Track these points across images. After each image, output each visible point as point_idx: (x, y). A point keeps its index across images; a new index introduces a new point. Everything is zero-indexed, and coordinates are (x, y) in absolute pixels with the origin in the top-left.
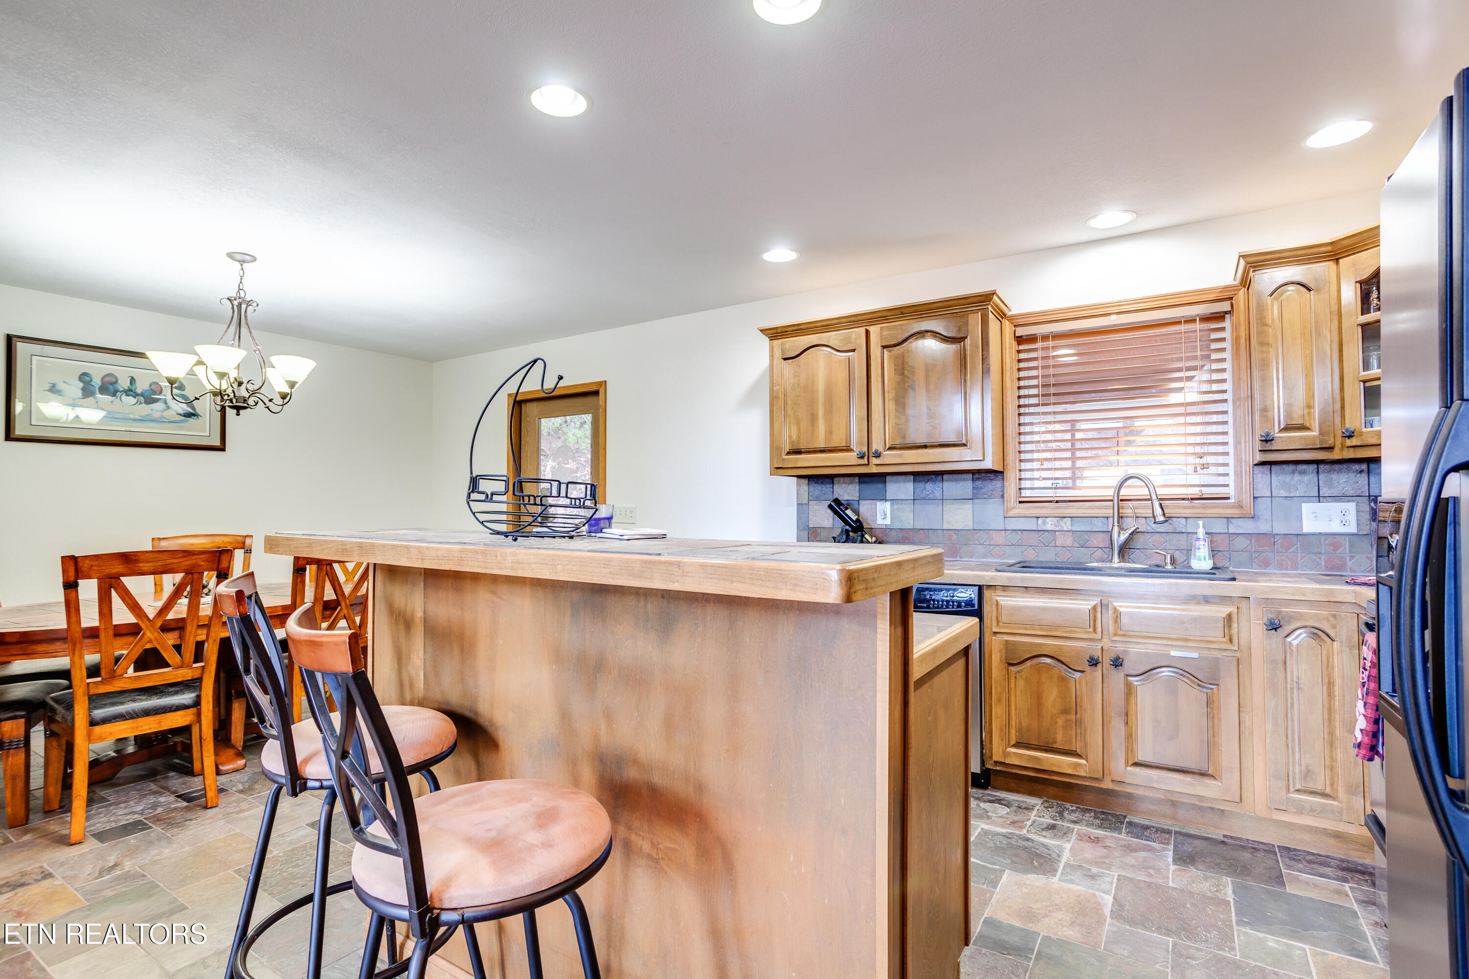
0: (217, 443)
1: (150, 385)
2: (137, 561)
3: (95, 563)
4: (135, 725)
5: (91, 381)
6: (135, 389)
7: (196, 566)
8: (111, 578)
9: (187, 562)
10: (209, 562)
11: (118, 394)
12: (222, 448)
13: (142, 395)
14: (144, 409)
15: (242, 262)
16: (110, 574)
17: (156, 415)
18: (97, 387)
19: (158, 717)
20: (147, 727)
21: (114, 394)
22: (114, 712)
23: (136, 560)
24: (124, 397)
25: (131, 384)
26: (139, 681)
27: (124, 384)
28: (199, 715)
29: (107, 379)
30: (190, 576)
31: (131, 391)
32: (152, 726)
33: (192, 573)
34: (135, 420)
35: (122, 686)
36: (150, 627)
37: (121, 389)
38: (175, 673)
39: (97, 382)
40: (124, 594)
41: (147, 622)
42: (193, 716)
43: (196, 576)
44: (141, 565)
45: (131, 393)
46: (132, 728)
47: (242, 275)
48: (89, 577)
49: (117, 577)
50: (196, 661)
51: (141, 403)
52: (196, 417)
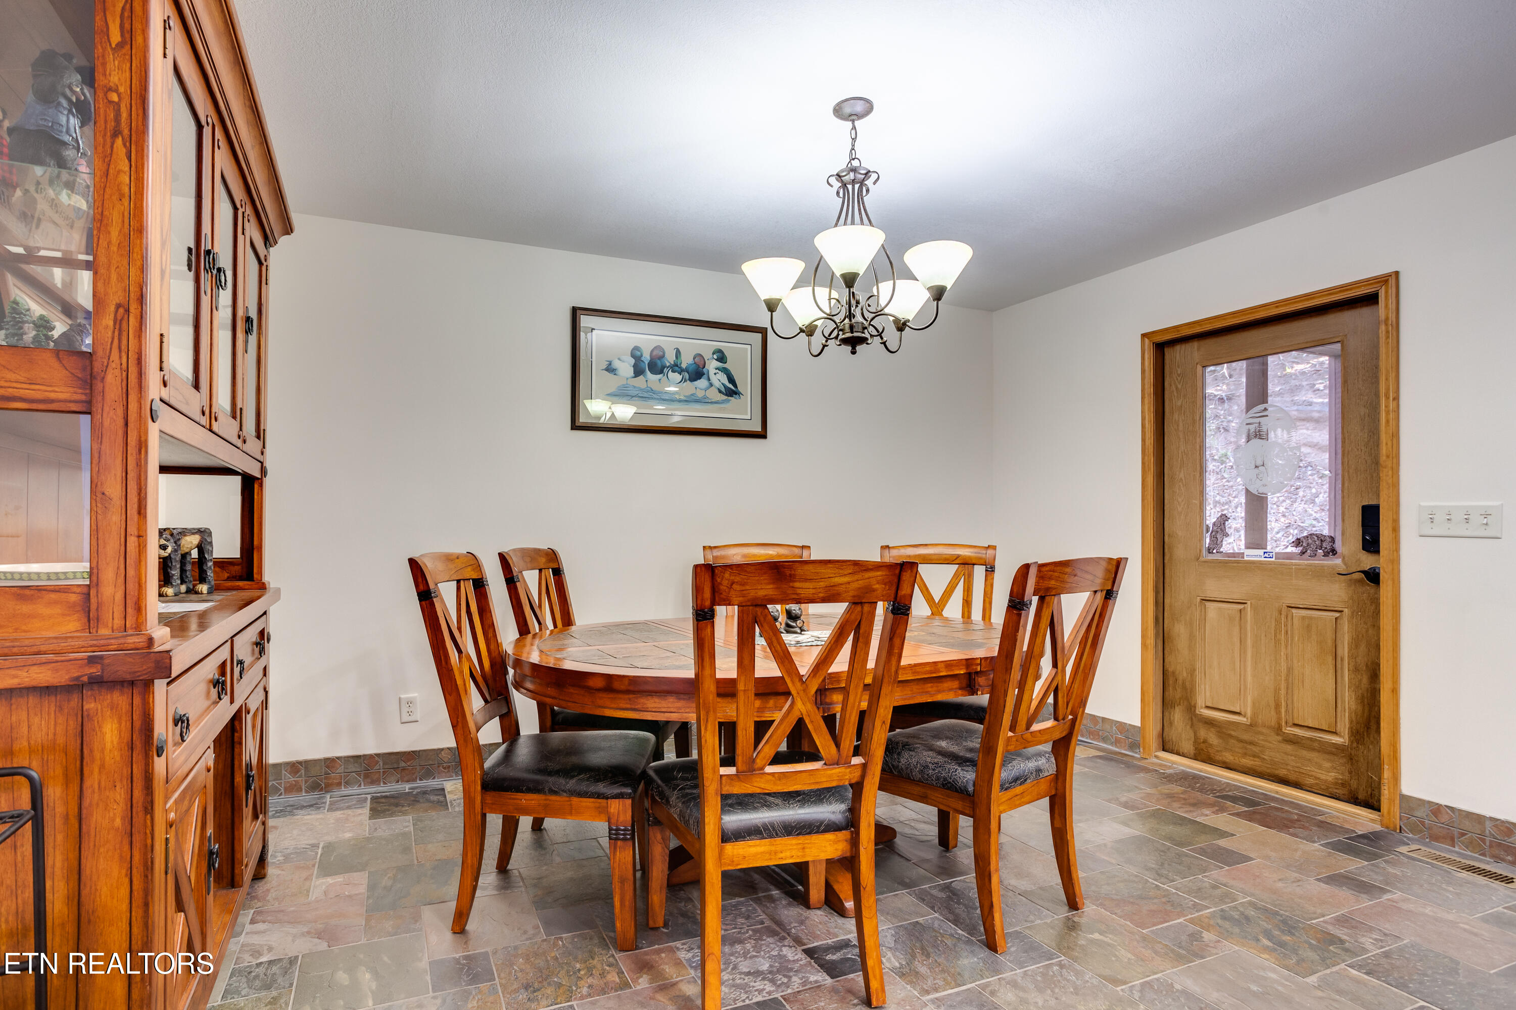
0: (758, 428)
1: (694, 358)
2: (792, 578)
3: (737, 579)
4: (773, 848)
5: (642, 356)
6: (681, 364)
7: (868, 590)
8: (756, 606)
9: (854, 583)
10: (885, 584)
11: (665, 370)
12: (762, 435)
13: (686, 370)
14: (690, 388)
15: (853, 117)
16: (756, 598)
17: (700, 394)
18: (647, 363)
19: (802, 839)
20: (788, 854)
21: (661, 372)
22: (749, 823)
23: (791, 575)
24: (670, 374)
25: (677, 357)
26: (784, 781)
27: (670, 358)
28: (855, 842)
29: (655, 353)
30: (859, 608)
31: (677, 366)
32: (794, 853)
33: (861, 603)
34: (680, 401)
35: (763, 786)
36: (802, 693)
37: (668, 364)
38: (829, 772)
39: (646, 358)
40: (771, 634)
41: (798, 684)
42: (845, 843)
43: (866, 608)
44: (797, 585)
45: (676, 368)
46: (770, 853)
47: (853, 136)
48: (728, 602)
49: (762, 604)
50: (857, 752)
51: (685, 381)
52: (737, 396)
